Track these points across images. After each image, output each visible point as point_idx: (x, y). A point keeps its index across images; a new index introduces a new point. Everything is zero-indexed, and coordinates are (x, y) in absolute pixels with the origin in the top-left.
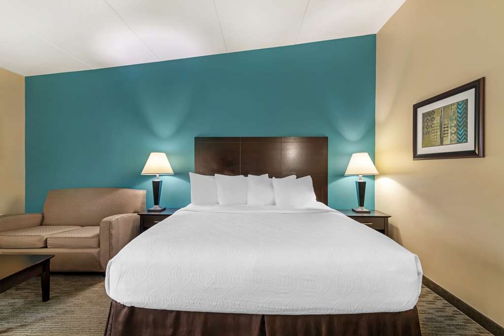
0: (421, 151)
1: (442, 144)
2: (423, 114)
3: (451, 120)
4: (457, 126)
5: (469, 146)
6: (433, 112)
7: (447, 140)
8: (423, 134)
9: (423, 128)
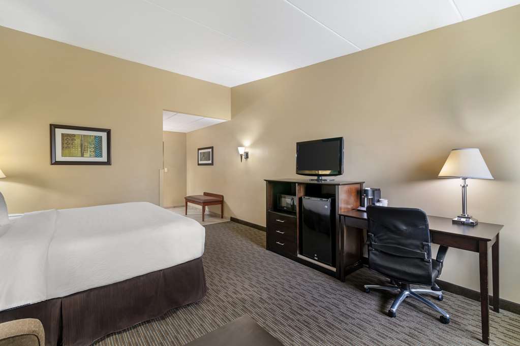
1: (82, 156)
3: (90, 144)
4: (95, 148)
6: (74, 135)
7: (87, 155)
8: (63, 148)
9: (63, 144)
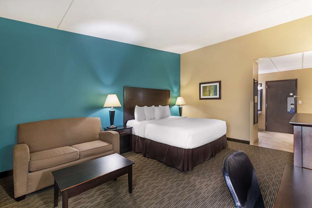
0: (202, 97)
1: (209, 95)
2: (203, 87)
3: (212, 89)
4: (214, 91)
5: (218, 96)
6: (207, 86)
7: (211, 95)
8: (203, 92)
9: (203, 90)
